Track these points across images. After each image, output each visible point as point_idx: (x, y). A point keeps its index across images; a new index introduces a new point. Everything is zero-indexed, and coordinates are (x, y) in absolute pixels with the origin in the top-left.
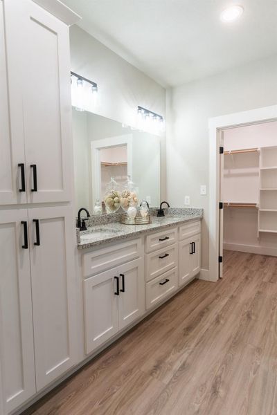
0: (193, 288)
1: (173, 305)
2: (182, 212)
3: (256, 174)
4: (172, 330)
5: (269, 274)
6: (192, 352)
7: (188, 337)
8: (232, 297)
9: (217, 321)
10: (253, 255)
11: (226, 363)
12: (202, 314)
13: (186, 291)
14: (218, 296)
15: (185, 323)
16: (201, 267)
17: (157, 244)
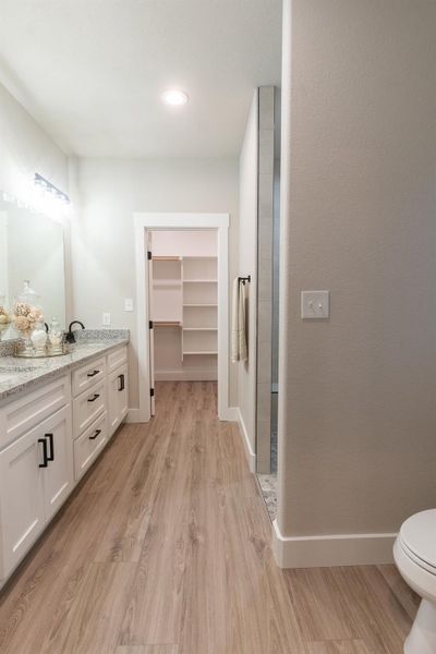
0: (123, 435)
1: (106, 464)
2: (100, 335)
3: (177, 287)
4: (118, 494)
5: (201, 401)
6: (153, 511)
7: (142, 495)
8: (173, 434)
9: (168, 466)
10: (177, 383)
11: (194, 506)
12: (146, 464)
13: (116, 442)
14: (157, 437)
15: (131, 481)
16: (129, 407)
17: (85, 382)
